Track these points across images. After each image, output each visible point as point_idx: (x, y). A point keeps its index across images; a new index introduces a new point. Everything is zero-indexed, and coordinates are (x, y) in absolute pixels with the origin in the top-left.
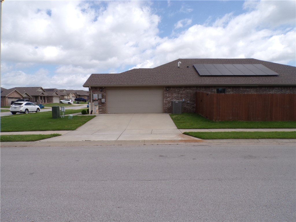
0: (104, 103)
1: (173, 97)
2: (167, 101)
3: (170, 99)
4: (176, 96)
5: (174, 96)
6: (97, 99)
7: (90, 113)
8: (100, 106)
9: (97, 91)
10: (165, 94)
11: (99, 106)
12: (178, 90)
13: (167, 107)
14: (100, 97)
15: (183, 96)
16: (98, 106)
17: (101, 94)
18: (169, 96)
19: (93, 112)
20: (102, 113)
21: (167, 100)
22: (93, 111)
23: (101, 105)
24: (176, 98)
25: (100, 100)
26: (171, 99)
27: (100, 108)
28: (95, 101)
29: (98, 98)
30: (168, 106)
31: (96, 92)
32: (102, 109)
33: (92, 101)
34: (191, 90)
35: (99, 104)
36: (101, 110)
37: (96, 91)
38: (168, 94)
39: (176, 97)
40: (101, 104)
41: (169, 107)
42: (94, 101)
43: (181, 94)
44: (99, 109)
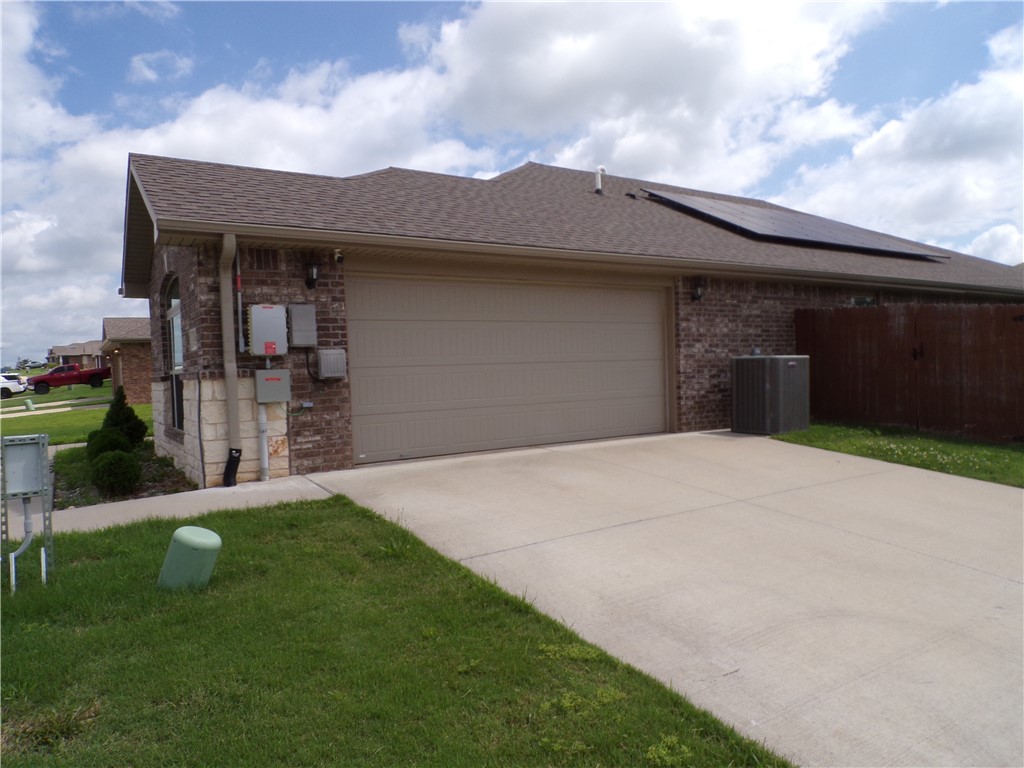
0: (338, 380)
1: (716, 335)
2: (691, 362)
3: (703, 350)
4: (726, 330)
5: (718, 331)
6: (282, 349)
7: (215, 471)
8: (307, 404)
9: (275, 283)
10: (683, 320)
11: (293, 412)
12: (733, 297)
13: (695, 393)
14: (306, 335)
15: (751, 331)
16: (282, 412)
17: (311, 310)
18: (702, 330)
19: (242, 467)
20: (319, 461)
21: (692, 356)
22: (245, 455)
23: (310, 397)
24: (727, 341)
25: (303, 356)
26: (707, 346)
27: (305, 425)
28: (263, 367)
29: (289, 339)
30: (699, 391)
31: (266, 290)
32: (318, 432)
33: (231, 366)
34: (778, 303)
35: (297, 389)
36: (307, 441)
37: (263, 283)
38: (695, 319)
39: (726, 335)
40: (310, 386)
41: (702, 392)
42: (250, 364)
43: (747, 321)
44: (294, 432)
